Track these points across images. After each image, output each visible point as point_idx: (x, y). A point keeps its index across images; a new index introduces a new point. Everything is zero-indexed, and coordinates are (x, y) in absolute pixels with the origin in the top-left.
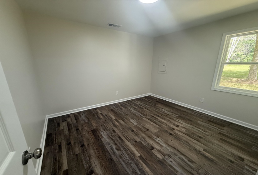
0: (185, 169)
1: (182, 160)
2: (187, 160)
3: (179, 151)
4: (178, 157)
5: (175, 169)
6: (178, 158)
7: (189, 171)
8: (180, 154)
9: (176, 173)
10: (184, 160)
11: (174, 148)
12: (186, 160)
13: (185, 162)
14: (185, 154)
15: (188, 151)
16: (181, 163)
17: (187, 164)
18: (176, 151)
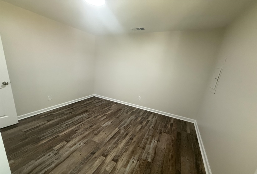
0: (38, 166)
1: (49, 164)
2: (48, 170)
3: (62, 162)
4: (54, 161)
5: (39, 159)
6: (52, 161)
7: (33, 170)
8: (57, 163)
9: (35, 159)
10: (48, 167)
11: (67, 158)
12: (48, 168)
13: (45, 168)
14: (57, 167)
15: (62, 172)
16: (45, 164)
17: (43, 169)
18: (63, 159)
